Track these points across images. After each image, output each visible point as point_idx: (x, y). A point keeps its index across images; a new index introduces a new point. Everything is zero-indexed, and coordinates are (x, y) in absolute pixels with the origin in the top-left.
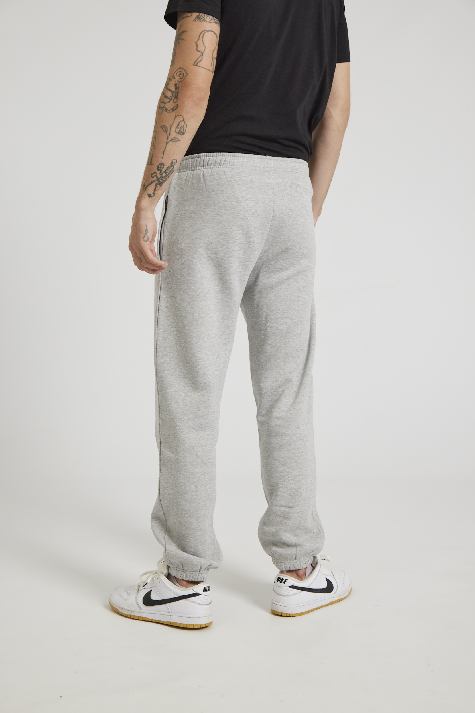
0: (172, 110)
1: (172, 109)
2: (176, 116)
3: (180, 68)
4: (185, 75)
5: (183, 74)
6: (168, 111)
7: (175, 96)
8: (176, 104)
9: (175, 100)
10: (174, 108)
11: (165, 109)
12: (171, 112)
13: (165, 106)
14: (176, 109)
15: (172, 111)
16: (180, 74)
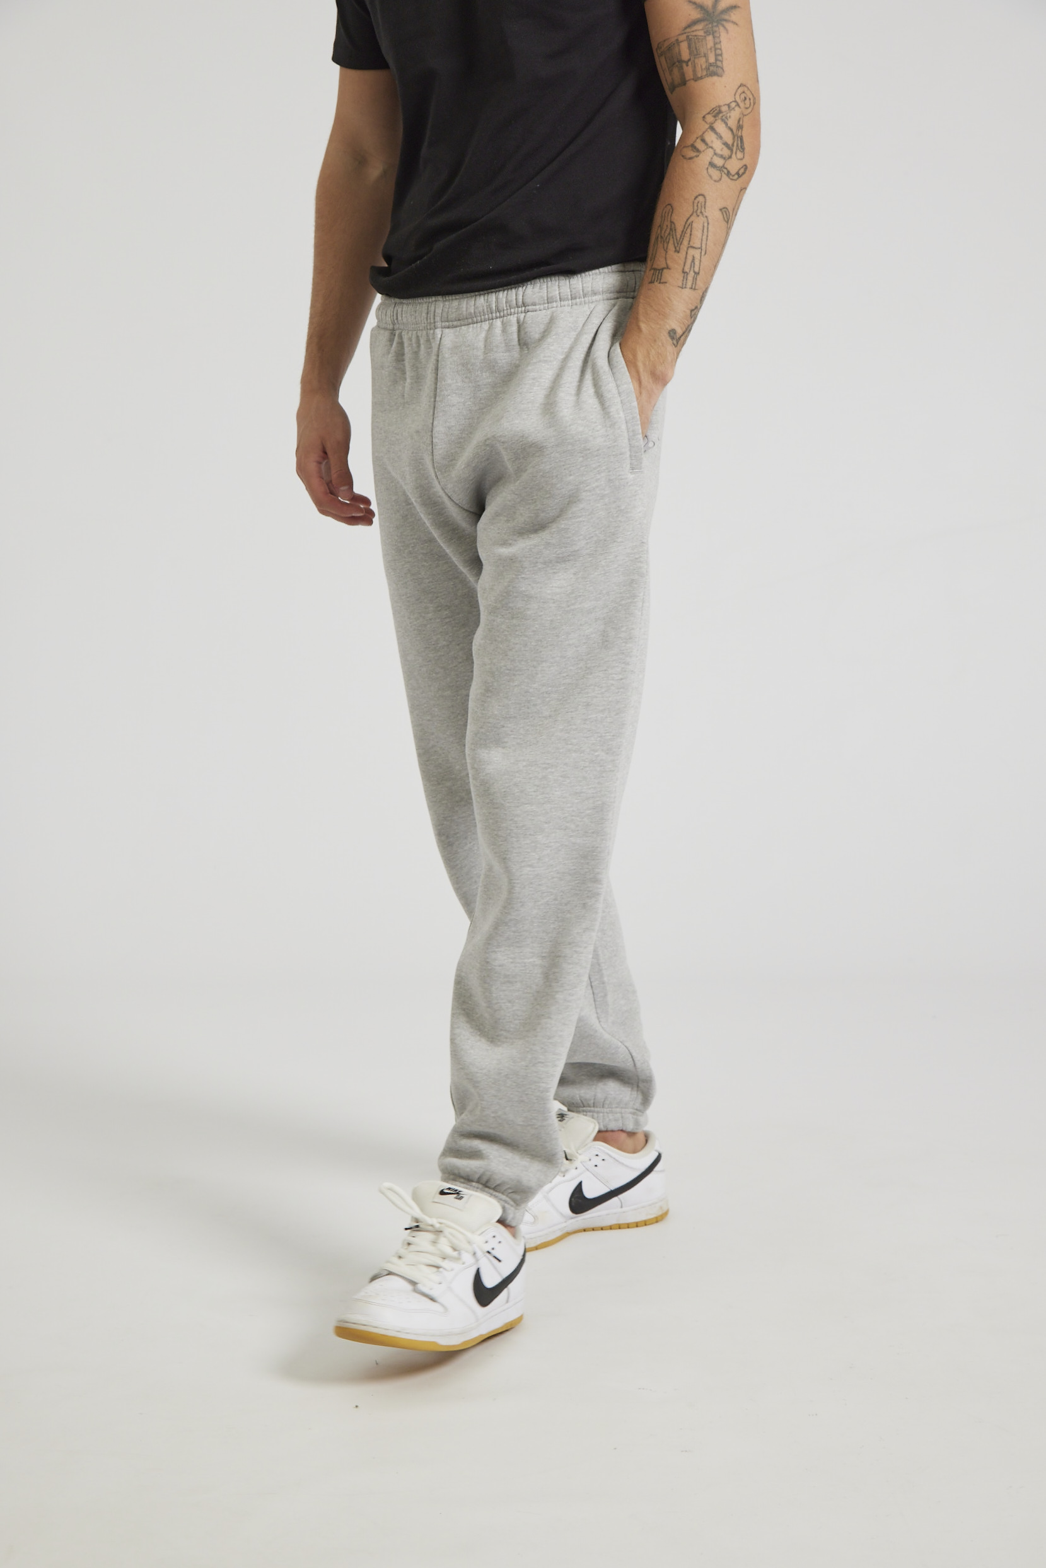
0: (736, 176)
1: (738, 173)
2: (741, 190)
3: (742, 85)
4: (752, 101)
5: (750, 99)
6: (731, 177)
7: (737, 146)
8: (744, 162)
9: (740, 155)
10: (741, 172)
11: (726, 171)
12: (736, 180)
13: (725, 166)
14: (744, 173)
15: (738, 179)
16: (745, 98)
